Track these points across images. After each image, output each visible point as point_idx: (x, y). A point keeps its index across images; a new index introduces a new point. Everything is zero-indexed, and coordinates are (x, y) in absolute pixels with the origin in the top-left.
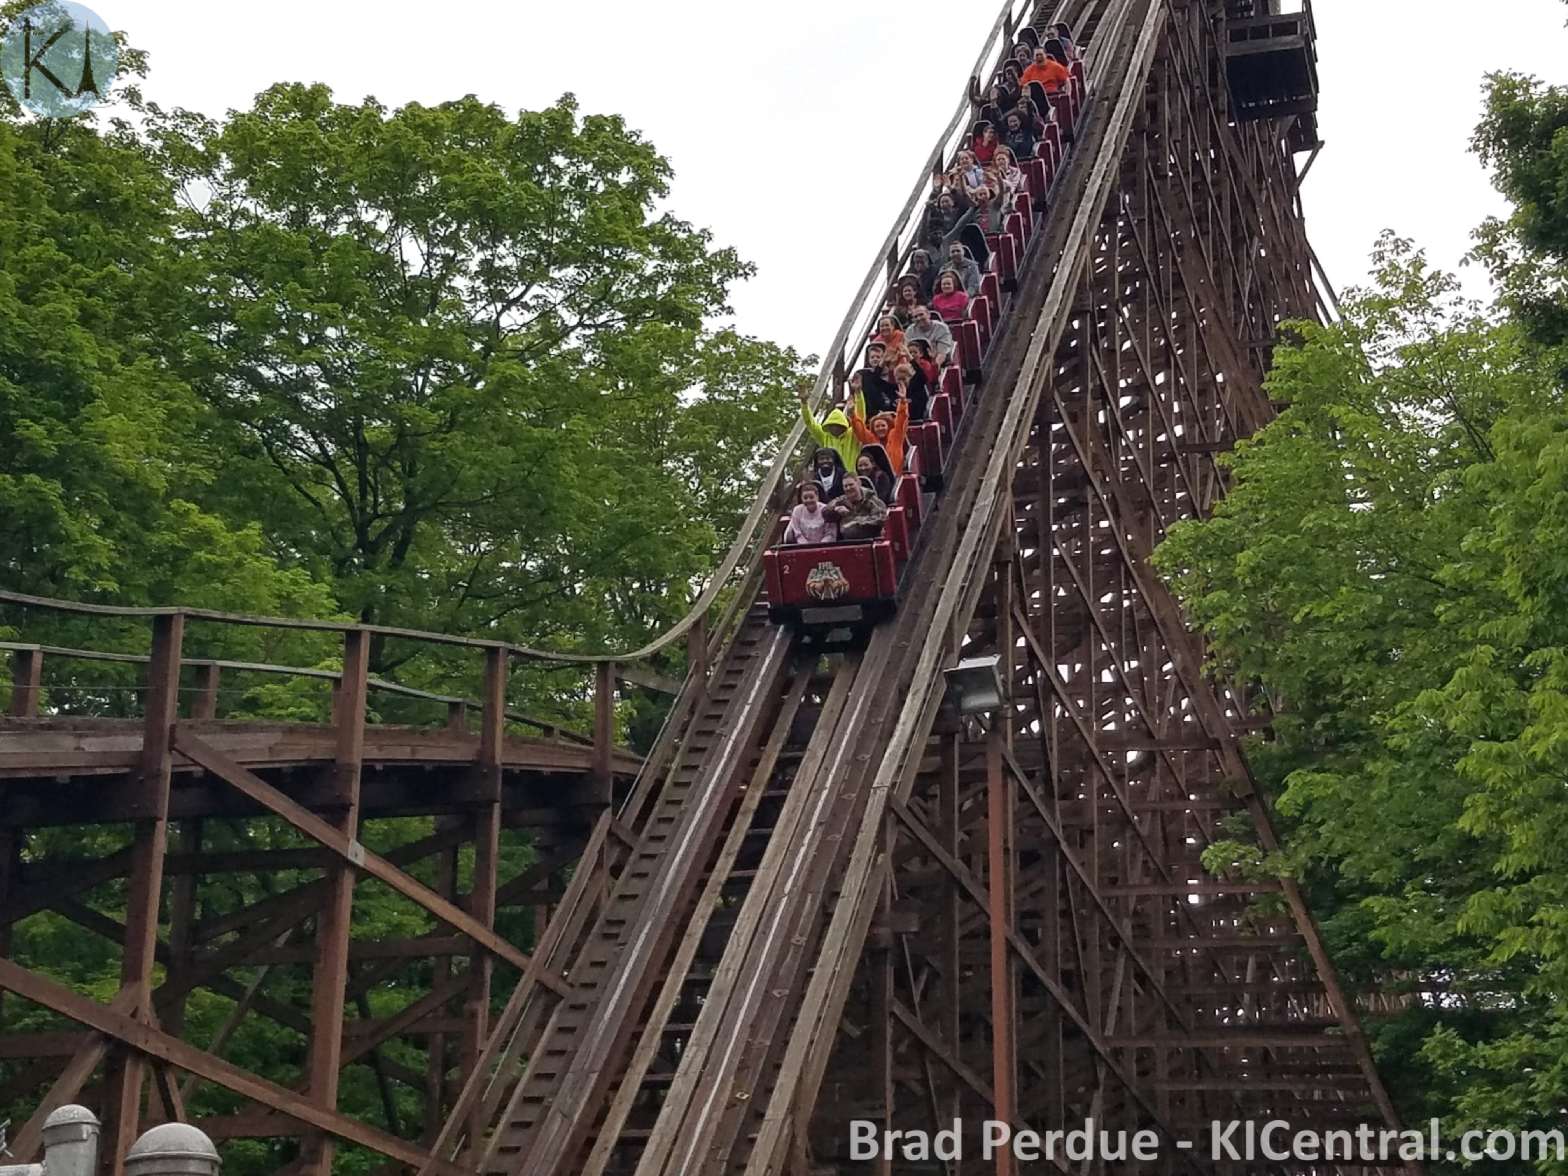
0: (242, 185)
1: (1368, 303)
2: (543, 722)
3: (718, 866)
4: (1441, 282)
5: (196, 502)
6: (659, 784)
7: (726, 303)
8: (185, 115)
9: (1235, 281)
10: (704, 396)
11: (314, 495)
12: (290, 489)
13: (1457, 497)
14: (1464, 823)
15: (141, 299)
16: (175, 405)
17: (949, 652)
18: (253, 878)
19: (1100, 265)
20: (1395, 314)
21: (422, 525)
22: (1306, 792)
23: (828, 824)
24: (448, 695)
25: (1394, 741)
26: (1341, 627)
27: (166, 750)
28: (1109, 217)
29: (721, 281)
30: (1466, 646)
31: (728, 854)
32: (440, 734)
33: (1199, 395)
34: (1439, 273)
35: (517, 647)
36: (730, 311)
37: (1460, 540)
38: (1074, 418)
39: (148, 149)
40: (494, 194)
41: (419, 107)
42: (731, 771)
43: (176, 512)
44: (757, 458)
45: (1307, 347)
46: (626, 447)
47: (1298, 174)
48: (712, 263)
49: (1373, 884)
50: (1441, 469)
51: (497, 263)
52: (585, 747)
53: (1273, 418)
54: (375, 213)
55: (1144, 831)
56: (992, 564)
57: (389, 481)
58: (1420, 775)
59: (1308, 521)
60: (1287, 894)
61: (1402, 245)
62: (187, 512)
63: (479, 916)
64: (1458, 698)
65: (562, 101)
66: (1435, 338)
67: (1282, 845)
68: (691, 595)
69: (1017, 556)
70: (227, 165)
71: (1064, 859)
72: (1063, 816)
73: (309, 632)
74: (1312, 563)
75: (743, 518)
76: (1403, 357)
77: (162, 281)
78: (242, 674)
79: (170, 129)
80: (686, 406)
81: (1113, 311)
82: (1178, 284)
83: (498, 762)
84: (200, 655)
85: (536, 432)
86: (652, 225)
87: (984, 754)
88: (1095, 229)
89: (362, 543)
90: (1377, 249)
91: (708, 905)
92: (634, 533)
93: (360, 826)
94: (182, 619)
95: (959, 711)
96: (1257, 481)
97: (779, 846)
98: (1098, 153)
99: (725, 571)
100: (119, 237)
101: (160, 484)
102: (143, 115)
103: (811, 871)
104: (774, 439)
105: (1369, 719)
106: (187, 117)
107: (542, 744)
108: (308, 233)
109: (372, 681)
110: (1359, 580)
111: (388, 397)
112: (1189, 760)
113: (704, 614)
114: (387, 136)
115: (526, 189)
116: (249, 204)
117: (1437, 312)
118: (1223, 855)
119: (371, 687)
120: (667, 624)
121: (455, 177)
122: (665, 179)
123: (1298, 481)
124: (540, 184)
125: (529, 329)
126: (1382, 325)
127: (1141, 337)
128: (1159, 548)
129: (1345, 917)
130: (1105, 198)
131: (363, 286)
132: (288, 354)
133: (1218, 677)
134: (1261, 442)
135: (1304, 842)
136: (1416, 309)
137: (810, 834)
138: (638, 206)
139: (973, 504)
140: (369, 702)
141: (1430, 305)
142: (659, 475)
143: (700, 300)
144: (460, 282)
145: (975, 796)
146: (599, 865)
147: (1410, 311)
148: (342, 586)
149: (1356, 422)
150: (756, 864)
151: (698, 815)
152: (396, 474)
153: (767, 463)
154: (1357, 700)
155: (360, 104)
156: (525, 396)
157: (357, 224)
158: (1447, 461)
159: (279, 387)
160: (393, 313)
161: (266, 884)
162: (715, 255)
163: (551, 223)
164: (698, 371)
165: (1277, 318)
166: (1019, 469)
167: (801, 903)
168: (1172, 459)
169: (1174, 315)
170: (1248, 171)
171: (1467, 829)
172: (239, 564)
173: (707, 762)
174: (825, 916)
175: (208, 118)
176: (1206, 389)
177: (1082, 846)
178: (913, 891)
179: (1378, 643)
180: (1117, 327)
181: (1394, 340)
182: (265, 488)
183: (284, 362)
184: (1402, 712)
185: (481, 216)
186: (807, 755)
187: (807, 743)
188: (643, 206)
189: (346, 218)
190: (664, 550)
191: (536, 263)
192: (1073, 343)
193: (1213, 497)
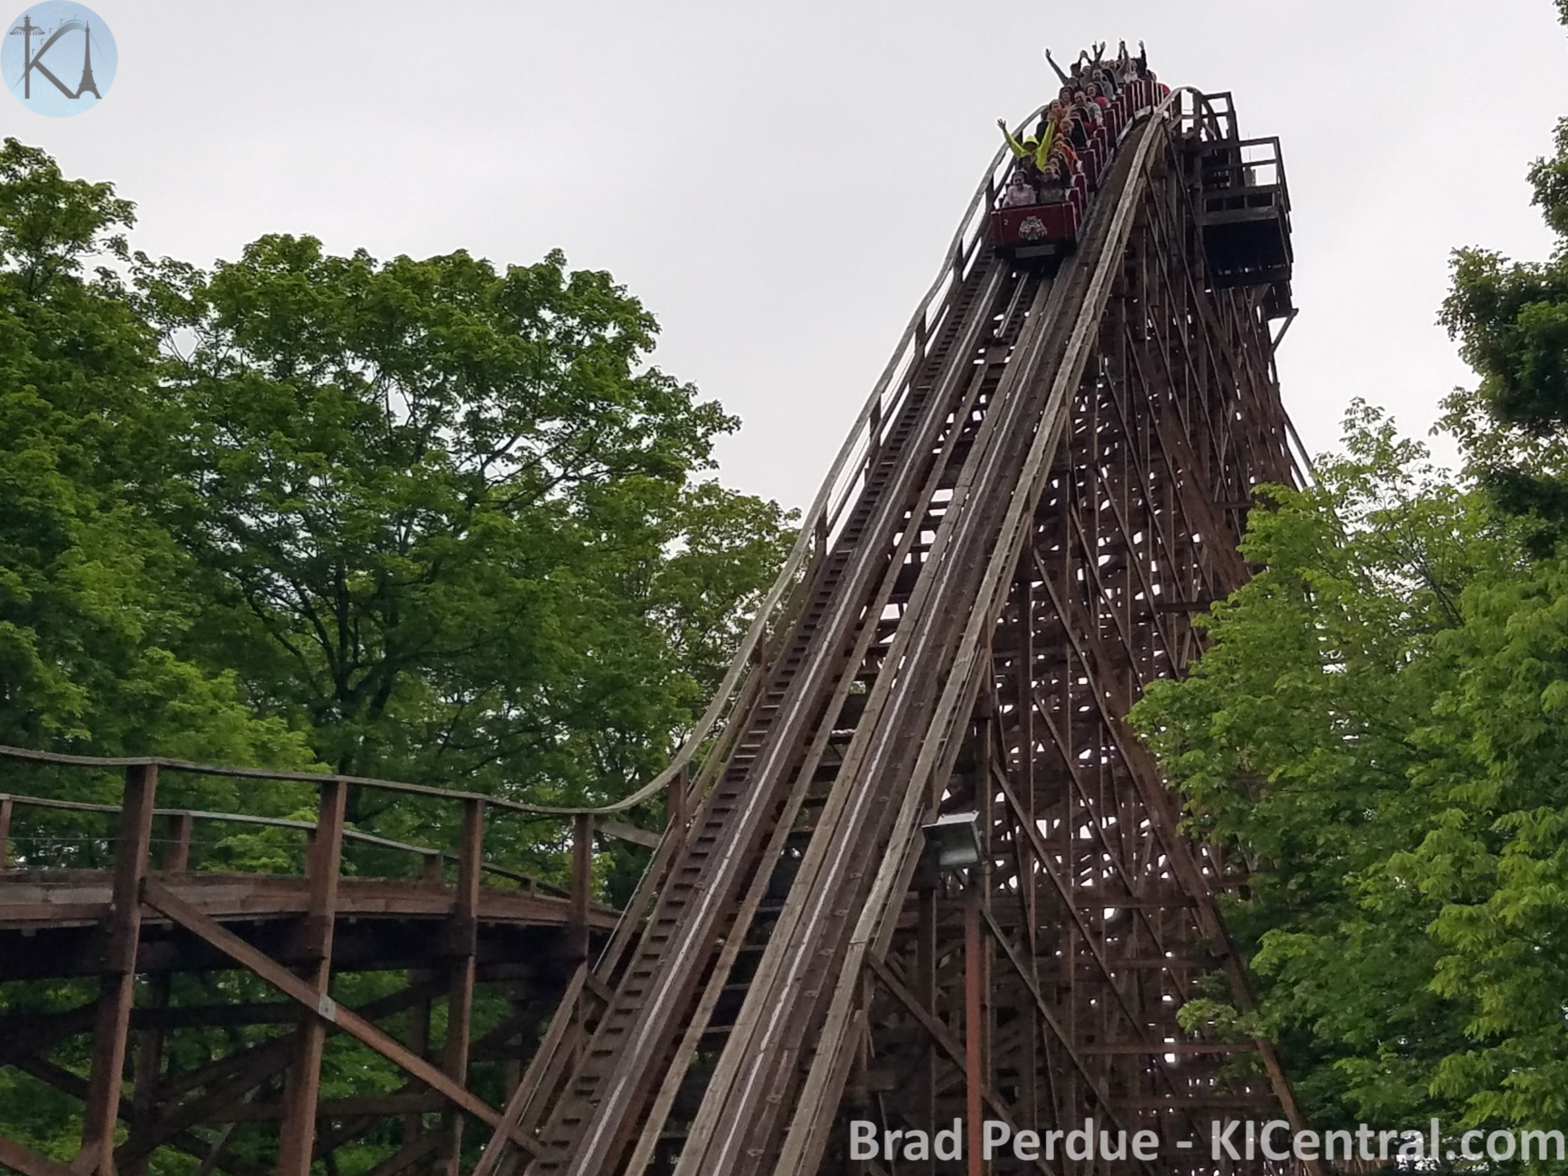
0: (229, 335)
1: (1341, 469)
2: (521, 875)
3: (694, 1022)
4: (1411, 450)
5: (174, 650)
6: (637, 936)
7: (710, 457)
8: (173, 265)
9: (1212, 444)
10: (686, 548)
11: (294, 644)
12: (270, 636)
13: (1428, 660)
14: (1435, 986)
15: (122, 448)
16: (153, 552)
17: (929, 806)
18: (220, 1032)
19: (1080, 425)
20: (1367, 481)
21: (402, 675)
22: (1279, 952)
23: (806, 980)
24: (424, 846)
25: (1367, 902)
26: (1315, 788)
27: (136, 903)
28: (1089, 378)
29: (705, 435)
30: (1439, 808)
31: (705, 1010)
32: (415, 887)
33: (1176, 555)
34: (1408, 441)
35: (494, 798)
36: (714, 465)
37: (1431, 704)
38: (1053, 577)
39: (135, 297)
40: (482, 348)
41: (409, 260)
42: (709, 924)
43: (151, 660)
44: (739, 611)
45: (1281, 510)
46: (607, 598)
47: (1273, 339)
48: (697, 417)
49: (1346, 1045)
50: (1411, 633)
51: (482, 416)
52: (559, 900)
53: (1249, 580)
54: (362, 363)
55: (1121, 990)
56: (971, 720)
57: (371, 631)
58: (1393, 936)
59: (1281, 684)
60: (1262, 1053)
61: (1372, 414)
62: (162, 661)
63: (450, 1072)
64: (1430, 860)
65: (549, 257)
66: (1406, 504)
67: (1256, 1003)
68: (671, 747)
69: (996, 712)
70: (214, 314)
71: (1041, 1015)
72: (1040, 972)
73: (284, 783)
74: (1287, 724)
75: (724, 671)
76: (1374, 522)
77: (144, 429)
78: (214, 824)
79: (157, 278)
80: (669, 557)
81: (1091, 472)
82: (1156, 444)
83: (474, 915)
84: (174, 805)
85: (519, 584)
86: (638, 380)
87: (961, 911)
88: (1075, 389)
89: (342, 694)
90: (1348, 417)
91: (683, 1062)
92: (615, 685)
93: (332, 978)
94: (156, 771)
95: (938, 867)
96: (1232, 641)
97: (756, 1002)
98: (1078, 315)
99: (707, 723)
100: (101, 384)
101: (136, 631)
102: (129, 265)
103: (787, 1029)
104: (757, 592)
105: (1342, 879)
106: (176, 267)
107: (520, 897)
108: (293, 382)
109: (348, 832)
110: (1332, 741)
111: (370, 546)
112: (1167, 918)
113: (684, 767)
114: (375, 289)
115: (514, 343)
116: (235, 353)
117: (1407, 479)
118: (1198, 1013)
119: (345, 837)
120: (647, 777)
121: (443, 330)
122: (651, 335)
123: (1272, 643)
124: (526, 336)
125: (514, 480)
126: (1353, 490)
127: (1119, 497)
128: (1135, 707)
129: (1319, 1078)
130: (1085, 359)
131: (348, 437)
132: (271, 503)
133: (1195, 835)
134: (1236, 604)
135: (1278, 1001)
136: (1387, 475)
137: (786, 990)
138: (625, 361)
139: (953, 660)
140: (344, 852)
141: (1400, 472)
142: (641, 626)
143: (685, 454)
144: (445, 433)
145: (952, 953)
146: (573, 1020)
147: (1381, 477)
148: (319, 736)
149: (1329, 585)
150: (731, 1020)
151: (675, 969)
152: (377, 623)
153: (750, 616)
154: (1331, 859)
155: (350, 256)
156: (509, 547)
157: (343, 375)
158: (1418, 625)
159: (260, 534)
160: (378, 462)
161: (234, 1037)
162: (699, 409)
163: (539, 376)
164: (681, 524)
165: (1252, 480)
166: (999, 625)
167: (777, 1061)
168: (1149, 618)
169: (1152, 476)
170: (1225, 336)
171: (1439, 992)
172: (213, 712)
173: (686, 915)
174: (801, 1073)
175: (196, 268)
176: (1184, 548)
177: (1059, 1002)
178: (891, 1048)
179: (1351, 805)
180: (1096, 487)
181: (1366, 506)
182: (245, 636)
183: (266, 511)
184: (1376, 872)
185: (468, 367)
186: (785, 909)
187: (785, 898)
188: (629, 361)
189: (333, 368)
190: (645, 702)
191: (521, 414)
192: (1053, 502)
193: (1190, 657)
